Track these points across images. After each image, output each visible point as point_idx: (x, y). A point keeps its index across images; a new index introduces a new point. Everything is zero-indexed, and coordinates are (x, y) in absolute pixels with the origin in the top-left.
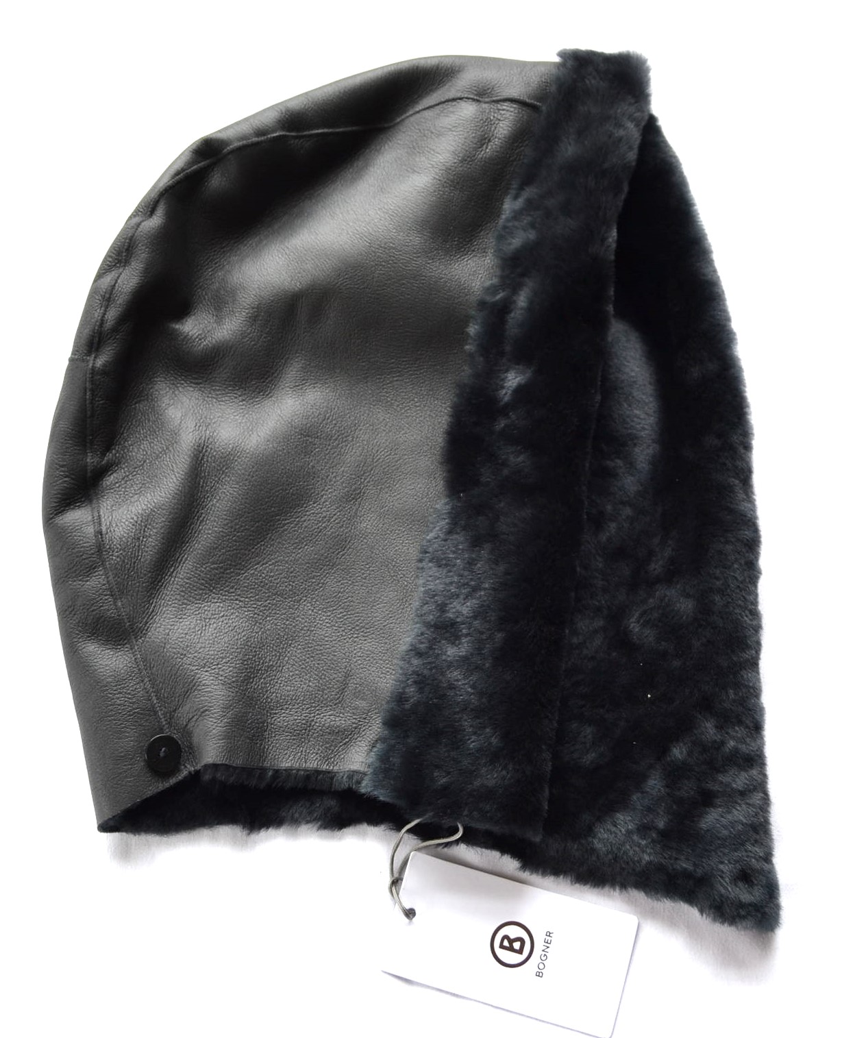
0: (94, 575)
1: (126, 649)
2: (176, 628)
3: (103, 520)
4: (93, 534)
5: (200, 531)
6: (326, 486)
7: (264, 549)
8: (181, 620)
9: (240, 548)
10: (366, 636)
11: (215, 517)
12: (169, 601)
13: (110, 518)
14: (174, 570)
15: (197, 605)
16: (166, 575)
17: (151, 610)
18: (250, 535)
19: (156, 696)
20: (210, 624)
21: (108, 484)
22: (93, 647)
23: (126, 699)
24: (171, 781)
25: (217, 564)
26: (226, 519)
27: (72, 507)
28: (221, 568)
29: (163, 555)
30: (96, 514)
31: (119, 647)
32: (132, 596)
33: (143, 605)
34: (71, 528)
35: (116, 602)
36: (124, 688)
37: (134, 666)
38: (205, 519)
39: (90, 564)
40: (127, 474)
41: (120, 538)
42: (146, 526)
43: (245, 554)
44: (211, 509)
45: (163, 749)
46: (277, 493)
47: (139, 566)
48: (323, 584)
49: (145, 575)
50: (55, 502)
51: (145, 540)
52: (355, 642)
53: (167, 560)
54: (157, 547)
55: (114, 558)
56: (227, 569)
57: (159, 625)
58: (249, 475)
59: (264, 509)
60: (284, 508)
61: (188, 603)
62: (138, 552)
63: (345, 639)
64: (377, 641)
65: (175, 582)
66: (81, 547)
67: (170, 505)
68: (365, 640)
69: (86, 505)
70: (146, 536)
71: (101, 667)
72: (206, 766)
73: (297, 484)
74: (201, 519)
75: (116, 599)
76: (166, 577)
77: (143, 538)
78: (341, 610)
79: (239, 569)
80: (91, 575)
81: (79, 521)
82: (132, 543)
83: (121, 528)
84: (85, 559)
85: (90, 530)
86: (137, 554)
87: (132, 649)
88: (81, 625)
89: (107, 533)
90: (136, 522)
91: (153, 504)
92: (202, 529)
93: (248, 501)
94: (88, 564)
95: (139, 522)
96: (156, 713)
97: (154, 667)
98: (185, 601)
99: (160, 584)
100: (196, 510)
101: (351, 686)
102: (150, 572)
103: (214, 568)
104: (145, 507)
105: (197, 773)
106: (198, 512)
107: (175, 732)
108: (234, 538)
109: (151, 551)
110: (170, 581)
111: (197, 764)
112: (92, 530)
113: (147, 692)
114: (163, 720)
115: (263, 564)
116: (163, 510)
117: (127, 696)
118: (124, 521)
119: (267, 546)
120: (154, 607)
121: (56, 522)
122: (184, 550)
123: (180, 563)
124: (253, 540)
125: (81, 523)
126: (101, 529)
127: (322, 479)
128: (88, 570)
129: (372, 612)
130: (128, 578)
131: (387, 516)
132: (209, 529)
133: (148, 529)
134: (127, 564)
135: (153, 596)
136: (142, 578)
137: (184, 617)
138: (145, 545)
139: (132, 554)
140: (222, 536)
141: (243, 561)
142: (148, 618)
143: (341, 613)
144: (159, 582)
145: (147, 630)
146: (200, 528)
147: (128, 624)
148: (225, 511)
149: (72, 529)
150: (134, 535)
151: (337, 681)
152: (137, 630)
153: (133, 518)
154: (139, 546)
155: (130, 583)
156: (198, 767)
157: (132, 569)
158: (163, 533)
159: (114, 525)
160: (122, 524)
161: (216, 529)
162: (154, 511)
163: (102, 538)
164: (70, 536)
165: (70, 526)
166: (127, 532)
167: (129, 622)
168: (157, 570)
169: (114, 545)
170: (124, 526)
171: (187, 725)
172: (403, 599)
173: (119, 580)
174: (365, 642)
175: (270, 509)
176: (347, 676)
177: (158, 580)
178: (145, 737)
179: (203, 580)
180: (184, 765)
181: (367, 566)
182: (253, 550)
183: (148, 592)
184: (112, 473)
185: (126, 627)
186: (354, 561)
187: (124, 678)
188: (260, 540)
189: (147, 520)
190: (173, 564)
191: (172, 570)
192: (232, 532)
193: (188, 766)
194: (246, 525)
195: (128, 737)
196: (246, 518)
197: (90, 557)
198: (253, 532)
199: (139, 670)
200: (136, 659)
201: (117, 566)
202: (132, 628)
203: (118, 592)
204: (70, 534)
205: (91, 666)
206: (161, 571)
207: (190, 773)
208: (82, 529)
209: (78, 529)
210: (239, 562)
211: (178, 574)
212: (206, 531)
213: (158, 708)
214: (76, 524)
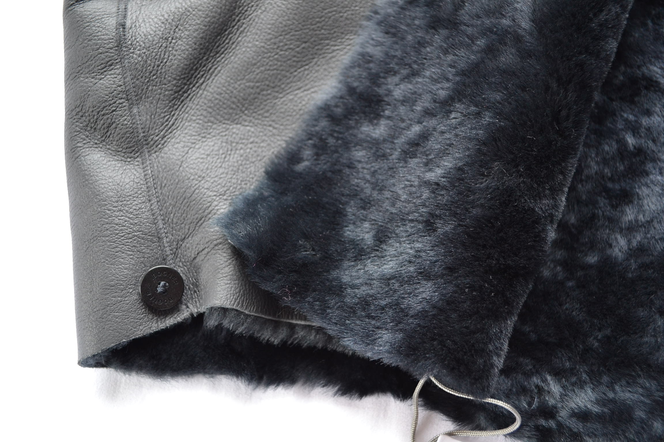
0: (110, 73)
1: (137, 163)
2: (197, 147)
3: (129, 13)
4: (115, 25)
5: (238, 43)
7: (308, 74)
8: (204, 140)
9: (281, 68)
11: (258, 29)
12: (193, 115)
13: (138, 12)
14: (203, 82)
15: (224, 126)
16: (194, 86)
17: (172, 122)
18: (294, 56)
19: (163, 220)
20: (236, 149)
22: (99, 156)
23: (127, 219)
24: (167, 322)
25: (253, 82)
26: (269, 34)
28: (258, 87)
29: (193, 62)
30: (122, 6)
31: (129, 160)
32: (152, 103)
33: (163, 115)
34: (90, 17)
35: (132, 108)
36: (125, 205)
37: (142, 182)
38: (246, 30)
39: (107, 60)
41: (145, 35)
42: (177, 27)
43: (286, 76)
44: (254, 20)
45: (162, 283)
46: (330, 15)
47: (163, 70)
49: (170, 82)
51: (174, 41)
53: (197, 69)
54: (187, 53)
55: (135, 57)
56: (263, 90)
57: (178, 141)
59: (313, 29)
60: (335, 32)
61: (215, 121)
62: (164, 55)
65: (203, 96)
66: (99, 40)
67: (208, 7)
70: (177, 38)
71: (104, 178)
72: (212, 310)
73: (353, 8)
74: (241, 29)
75: (132, 104)
76: (194, 89)
77: (172, 39)
79: (277, 92)
80: (105, 73)
81: (101, 10)
82: (159, 43)
83: (148, 25)
84: (101, 53)
85: (112, 22)
86: (162, 56)
87: (143, 164)
88: (89, 129)
89: (131, 28)
90: (167, 20)
91: (189, 4)
92: (241, 41)
93: (296, 17)
94: (103, 59)
95: (170, 21)
96: (160, 239)
97: (165, 186)
98: (212, 119)
99: (186, 95)
100: (237, 18)
102: (175, 79)
103: (249, 87)
104: (179, 6)
105: (201, 316)
106: (239, 21)
107: (181, 264)
108: (276, 56)
109: (179, 55)
110: (198, 92)
111: (201, 305)
112: (114, 22)
113: (153, 215)
114: (168, 249)
115: (305, 90)
116: (200, 10)
117: (128, 215)
118: (153, 17)
119: (311, 71)
120: (176, 119)
121: (75, 9)
122: (218, 62)
123: (211, 75)
124: (297, 62)
125: (103, 13)
126: (125, 22)
128: (103, 66)
130: (148, 82)
132: (249, 42)
133: (179, 30)
134: (150, 65)
135: (176, 107)
136: (165, 84)
137: (208, 136)
138: (173, 48)
139: (156, 55)
140: (263, 52)
141: (283, 84)
142: (167, 131)
144: (184, 92)
145: (163, 145)
146: (240, 39)
147: (142, 135)
148: (269, 24)
149: (92, 18)
150: (163, 34)
152: (152, 143)
153: (163, 16)
154: (166, 47)
155: (150, 88)
156: (202, 310)
157: (154, 72)
158: (195, 37)
159: (141, 21)
160: (150, 20)
161: (257, 43)
162: (189, 11)
163: (124, 32)
164: (88, 26)
165: (90, 15)
166: (154, 29)
167: (144, 132)
168: (184, 78)
169: (137, 42)
170: (152, 23)
171: (195, 258)
173: (137, 82)
175: (320, 31)
177: (183, 90)
178: (143, 265)
179: (235, 98)
180: (186, 305)
182: (296, 73)
183: (170, 102)
185: (140, 138)
187: (128, 194)
188: (304, 63)
189: (180, 20)
190: (203, 75)
191: (201, 81)
192: (274, 49)
193: (191, 306)
194: (291, 44)
195: (122, 263)
196: (292, 36)
197: (107, 52)
198: (298, 53)
199: (147, 188)
200: (145, 175)
201: (137, 66)
202: (146, 140)
203: (136, 96)
204: (88, 24)
205: (91, 176)
206: (188, 81)
207: (192, 315)
208: (103, 20)
209: (99, 19)
210: (279, 84)
211: (207, 88)
212: (246, 44)
213: (164, 235)
214: (98, 14)
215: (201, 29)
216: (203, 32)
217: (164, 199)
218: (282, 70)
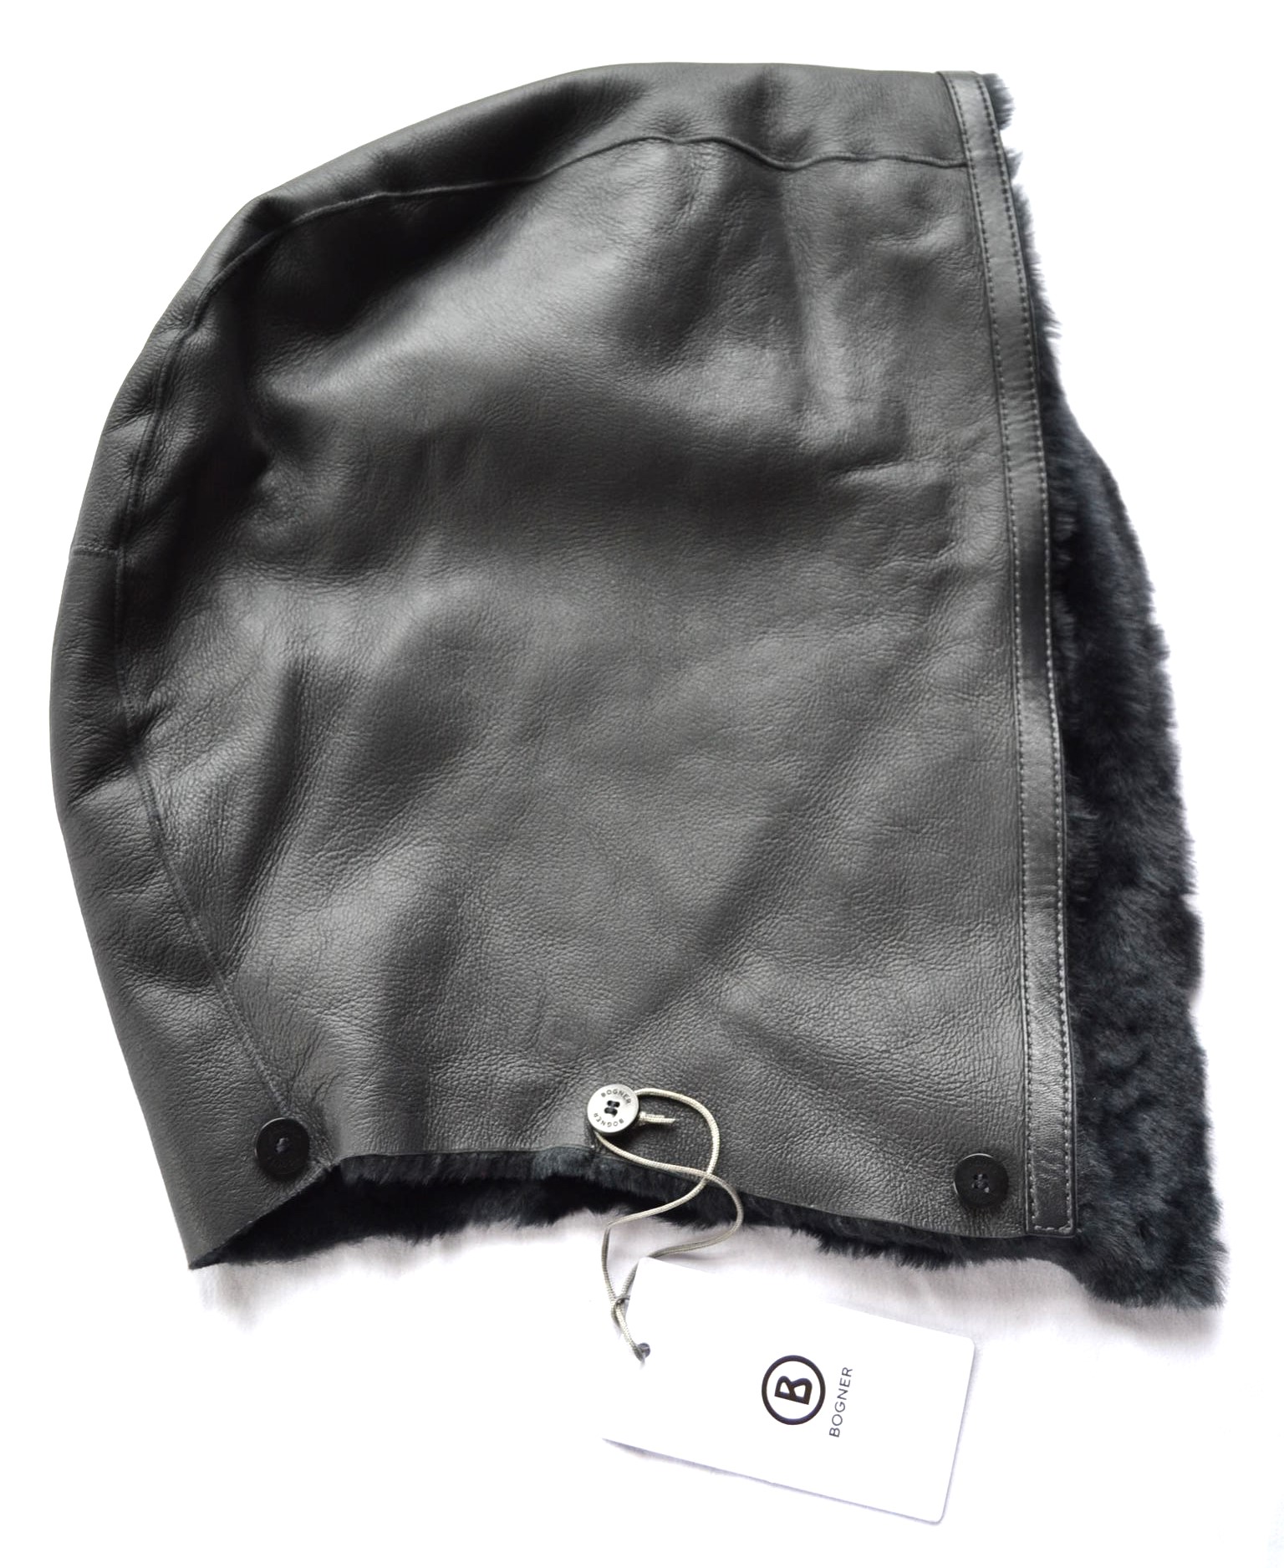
0: (152, 882)
1: (210, 993)
2: (282, 952)
3: (158, 796)
4: (146, 819)
5: (306, 804)
6: (489, 721)
7: (404, 824)
8: (289, 939)
9: (368, 824)
10: (566, 943)
11: (327, 780)
12: (268, 912)
13: (169, 792)
14: (272, 865)
15: (311, 914)
16: (261, 874)
17: (243, 928)
18: (382, 804)
19: (263, 1059)
21: (159, 738)
22: (159, 992)
23: (219, 1069)
24: (298, 1186)
25: (335, 850)
26: (344, 783)
27: (107, 778)
28: (343, 855)
29: (255, 844)
30: (146, 788)
31: (200, 989)
32: (213, 910)
33: (229, 923)
34: (110, 811)
35: (189, 921)
36: (212, 1052)
37: (225, 1017)
38: (313, 785)
39: (145, 865)
40: (187, 720)
41: (187, 824)
42: (225, 803)
43: (376, 833)
44: (320, 770)
45: (281, 1141)
46: (417, 739)
47: (220, 864)
48: (495, 868)
49: (230, 876)
50: (82, 773)
51: (225, 823)
52: (549, 953)
53: (260, 851)
54: (244, 834)
55: (180, 855)
56: (351, 857)
57: (256, 951)
58: (373, 715)
59: (399, 764)
60: (429, 760)
61: (298, 911)
62: (217, 844)
63: (534, 949)
64: (582, 948)
65: (276, 883)
66: (129, 841)
67: (260, 768)
68: (564, 949)
69: (128, 774)
70: (227, 817)
71: (175, 1022)
72: (348, 1161)
73: (446, 722)
74: (306, 785)
75: (189, 916)
76: (262, 877)
77: (223, 820)
78: (526, 906)
79: (369, 855)
80: (146, 883)
81: (121, 798)
82: (206, 830)
83: (187, 808)
84: (136, 858)
85: (141, 813)
86: (215, 847)
87: (218, 991)
88: (136, 959)
89: (167, 817)
90: (210, 797)
91: (233, 768)
92: (308, 800)
93: (374, 754)
94: (140, 865)
95: (214, 797)
96: (265, 1084)
97: (255, 1015)
98: (293, 910)
99: (253, 888)
100: (298, 772)
101: (548, 1021)
102: (236, 872)
104: (221, 774)
105: (336, 1170)
106: (301, 774)
107: (298, 1110)
108: (358, 811)
109: (236, 839)
110: (268, 882)
111: (334, 1157)
112: (144, 813)
113: (249, 1056)
114: (277, 1094)
115: (405, 845)
116: (249, 775)
117: (219, 1064)
118: (192, 796)
119: (408, 818)
120: (248, 923)
122: (285, 834)
123: (280, 853)
124: (387, 811)
125: (126, 803)
126: (157, 811)
127: (483, 711)
128: (140, 875)
129: (571, 905)
130: (204, 883)
131: (582, 760)
132: (320, 799)
133: (229, 806)
134: (202, 861)
135: (243, 908)
136: (226, 882)
137: (293, 933)
138: (226, 832)
139: (207, 846)
140: (341, 808)
141: (375, 843)
142: (239, 941)
143: (526, 909)
144: (251, 885)
145: (239, 961)
146: (307, 797)
147: (210, 953)
149: (112, 813)
150: (209, 817)
151: (527, 1014)
152: (224, 961)
154: (217, 834)
155: (208, 891)
156: (337, 1162)
157: (209, 869)
158: (251, 811)
159: (176, 805)
160: (189, 802)
161: (330, 799)
162: (236, 779)
163: (160, 824)
164: (109, 825)
165: (108, 808)
166: (197, 813)
167: (211, 950)
168: (247, 868)
169: (180, 835)
170: (192, 805)
171: (313, 1098)
172: (615, 883)
173: (191, 887)
174: (565, 952)
175: (408, 763)
176: (541, 1004)
177: (249, 882)
178: (252, 1123)
179: (317, 875)
180: (315, 1159)
181: (559, 837)
182: (388, 826)
183: (236, 902)
184: (163, 722)
185: (207, 958)
186: (539, 831)
187: (212, 1037)
188: (397, 810)
189: (226, 793)
190: (270, 856)
191: (268, 866)
192: (353, 802)
193: (322, 1160)
194: (374, 790)
195: (227, 1127)
196: (373, 779)
197: (143, 856)
198: (386, 799)
199: (233, 1022)
200: (227, 1006)
201: (187, 865)
202: (215, 960)
203: (192, 905)
204: (108, 822)
206: (252, 869)
207: (326, 1170)
208: (127, 813)
209: (122, 813)
210: (369, 845)
211: (278, 872)
212: (315, 804)
213: (268, 1078)
214: (119, 805)
215: (256, 799)
216: (260, 803)
217: (257, 1032)
218: (370, 826)
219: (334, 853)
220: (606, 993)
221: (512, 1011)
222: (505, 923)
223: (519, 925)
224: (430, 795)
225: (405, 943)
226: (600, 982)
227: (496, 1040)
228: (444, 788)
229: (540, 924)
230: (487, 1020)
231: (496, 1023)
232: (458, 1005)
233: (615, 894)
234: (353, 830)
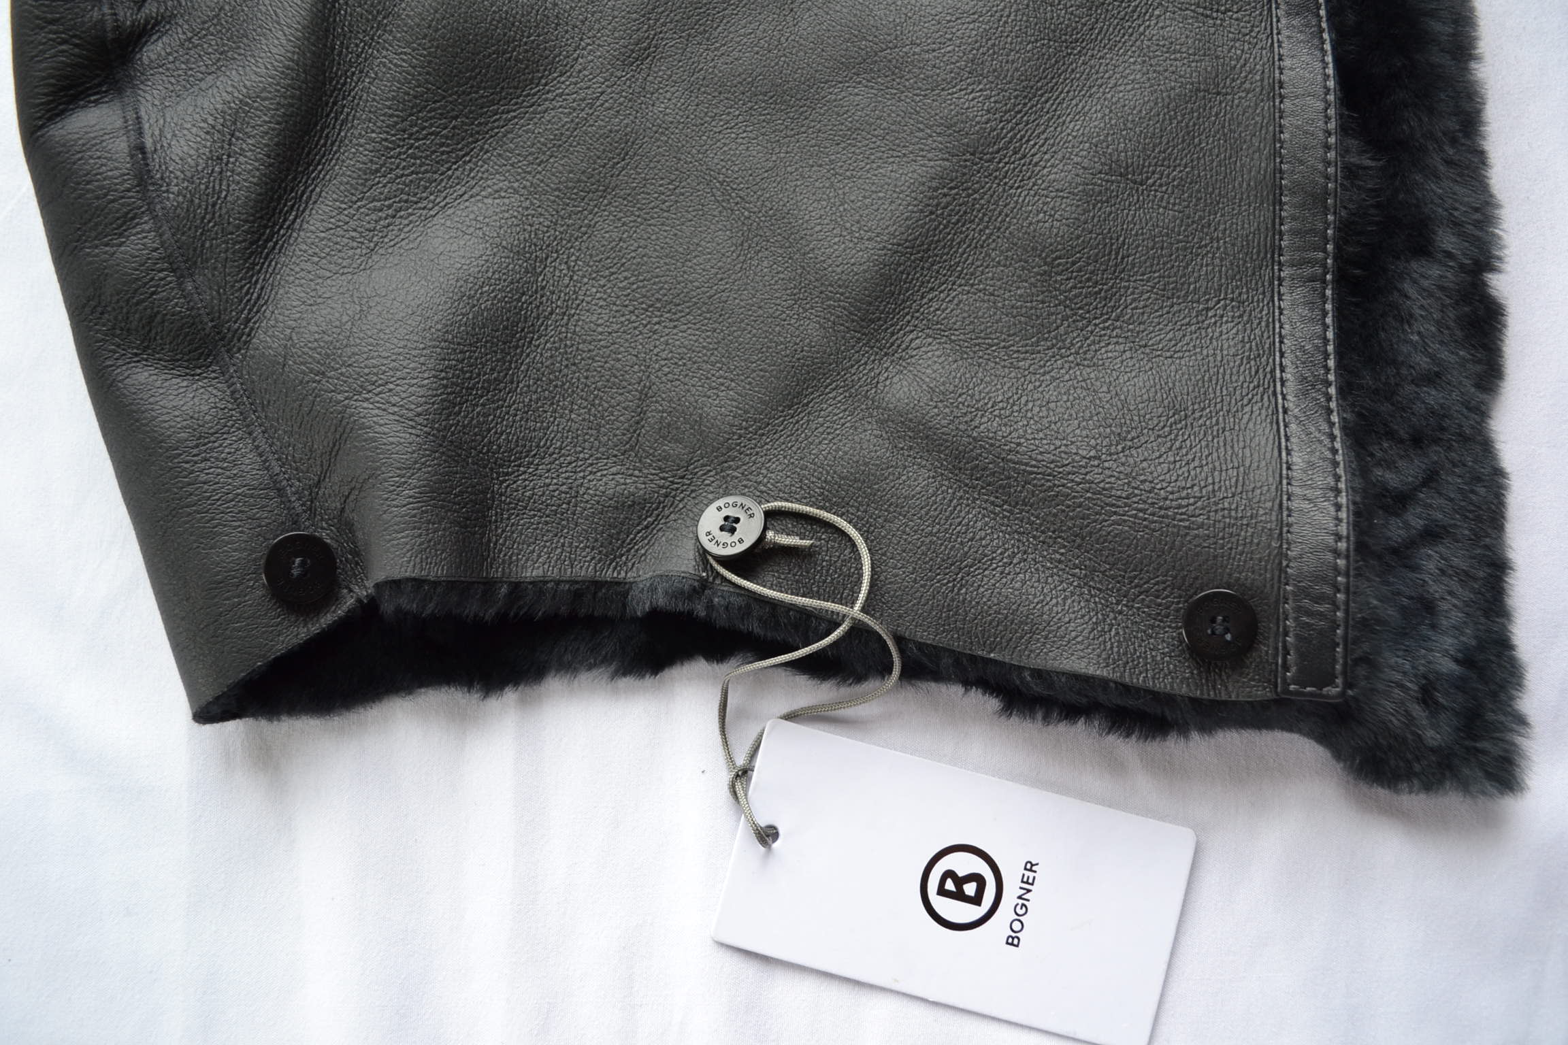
0: (134, 231)
1: (213, 375)
3: (146, 126)
4: (127, 152)
5: (341, 141)
6: (581, 39)
7: (471, 170)
9: (423, 169)
10: (677, 320)
11: (370, 112)
12: (289, 275)
13: (161, 121)
14: (295, 218)
16: (281, 227)
17: (255, 295)
18: (442, 145)
19: (278, 459)
21: (153, 57)
22: (146, 374)
23: (219, 470)
24: (323, 620)
25: (379, 200)
26: (391, 116)
27: (82, 103)
28: (389, 207)
29: (272, 188)
30: (131, 115)
31: (199, 371)
32: (215, 268)
33: (238, 285)
34: (80, 142)
35: (182, 283)
36: (212, 449)
37: (230, 406)
38: (350, 118)
39: (124, 210)
40: (190, 35)
41: (181, 159)
42: (232, 135)
43: (434, 181)
44: (360, 98)
45: (298, 561)
46: (487, 60)
47: (224, 211)
48: (589, 226)
49: (238, 227)
50: (45, 94)
51: (232, 160)
52: (655, 332)
53: (280, 198)
54: (258, 174)
55: (172, 198)
56: (398, 210)
57: (272, 323)
58: (430, 27)
59: (464, 92)
60: (502, 88)
62: (221, 185)
63: (635, 328)
64: (698, 326)
65: (300, 240)
66: (105, 179)
67: (278, 91)
68: (675, 327)
69: (111, 100)
70: (235, 153)
71: (165, 411)
73: (525, 39)
74: (342, 117)
75: (182, 276)
76: (282, 232)
77: (229, 156)
78: (626, 274)
79: (424, 209)
80: (127, 233)
81: (97, 127)
82: (207, 166)
83: (182, 140)
84: (113, 201)
85: (121, 146)
86: (217, 188)
87: (223, 373)
88: (118, 332)
89: (156, 150)
90: (213, 127)
91: (245, 91)
92: (345, 137)
93: (431, 78)
94: (117, 211)
95: (218, 127)
96: (280, 491)
97: (268, 404)
99: (271, 244)
100: (332, 100)
101: (653, 417)
102: (246, 221)
104: (229, 98)
105: (373, 600)
106: (335, 103)
107: (324, 525)
108: (411, 151)
109: (245, 180)
110: (290, 237)
112: (124, 145)
113: (261, 455)
114: (296, 504)
115: (471, 197)
116: (264, 99)
117: (220, 464)
118: (189, 126)
119: (476, 163)
120: (262, 288)
121: (51, 133)
122: (314, 179)
123: (307, 203)
124: (448, 153)
125: (101, 133)
126: (143, 143)
127: (575, 26)
128: (119, 223)
129: (684, 272)
130: (202, 234)
131: (703, 89)
132: (360, 136)
133: (238, 139)
134: (200, 206)
135: (258, 267)
136: (232, 233)
138: (233, 171)
139: (207, 187)
140: (387, 148)
141: (432, 193)
142: (250, 310)
143: (626, 278)
144: (267, 241)
145: (249, 335)
146: (343, 134)
147: (210, 324)
148: (388, 99)
149: (84, 145)
150: (210, 152)
151: (625, 408)
152: (229, 335)
154: (221, 173)
155: (207, 244)
156: (371, 590)
157: (208, 217)
158: (266, 145)
159: (169, 136)
160: (186, 132)
161: (374, 135)
162: (247, 104)
163: (144, 159)
164: (79, 160)
165: (80, 139)
166: (195, 146)
167: (212, 321)
168: (261, 218)
169: (171, 172)
170: (189, 136)
171: (343, 510)
172: (742, 245)
173: (184, 238)
174: (675, 331)
175: (477, 92)
176: (644, 396)
177: (265, 237)
178: (260, 539)
179: (355, 230)
180: (346, 586)
181: (671, 187)
182: (450, 173)
183: (246, 261)
184: (159, 37)
185: (207, 331)
186: (645, 179)
187: (212, 431)
188: (461, 153)
189: (234, 123)
190: (292, 207)
191: (291, 218)
192: (404, 140)
193: (356, 589)
194: (431, 125)
195: (228, 543)
196: (429, 112)
197: (123, 197)
198: (447, 138)
199: (241, 413)
200: (233, 393)
201: (179, 211)
202: (218, 333)
203: (186, 262)
204: (79, 155)
205: (143, 412)
206: (269, 220)
207: (359, 601)
208: (104, 144)
209: (96, 144)
210: (424, 195)
211: (305, 226)
212: (355, 141)
213: (284, 483)
214: (92, 135)
215: (273, 129)
216: (278, 135)
217: (271, 425)
218: (426, 172)
219: (378, 204)
220: (728, 383)
221: (606, 405)
222: (598, 295)
223: (618, 297)
224: (505, 136)
225: (463, 315)
226: (721, 369)
227: (585, 441)
228: (523, 126)
229: (644, 296)
230: (573, 416)
231: (584, 420)
232: (534, 397)
233: (742, 258)
234: (402, 175)
